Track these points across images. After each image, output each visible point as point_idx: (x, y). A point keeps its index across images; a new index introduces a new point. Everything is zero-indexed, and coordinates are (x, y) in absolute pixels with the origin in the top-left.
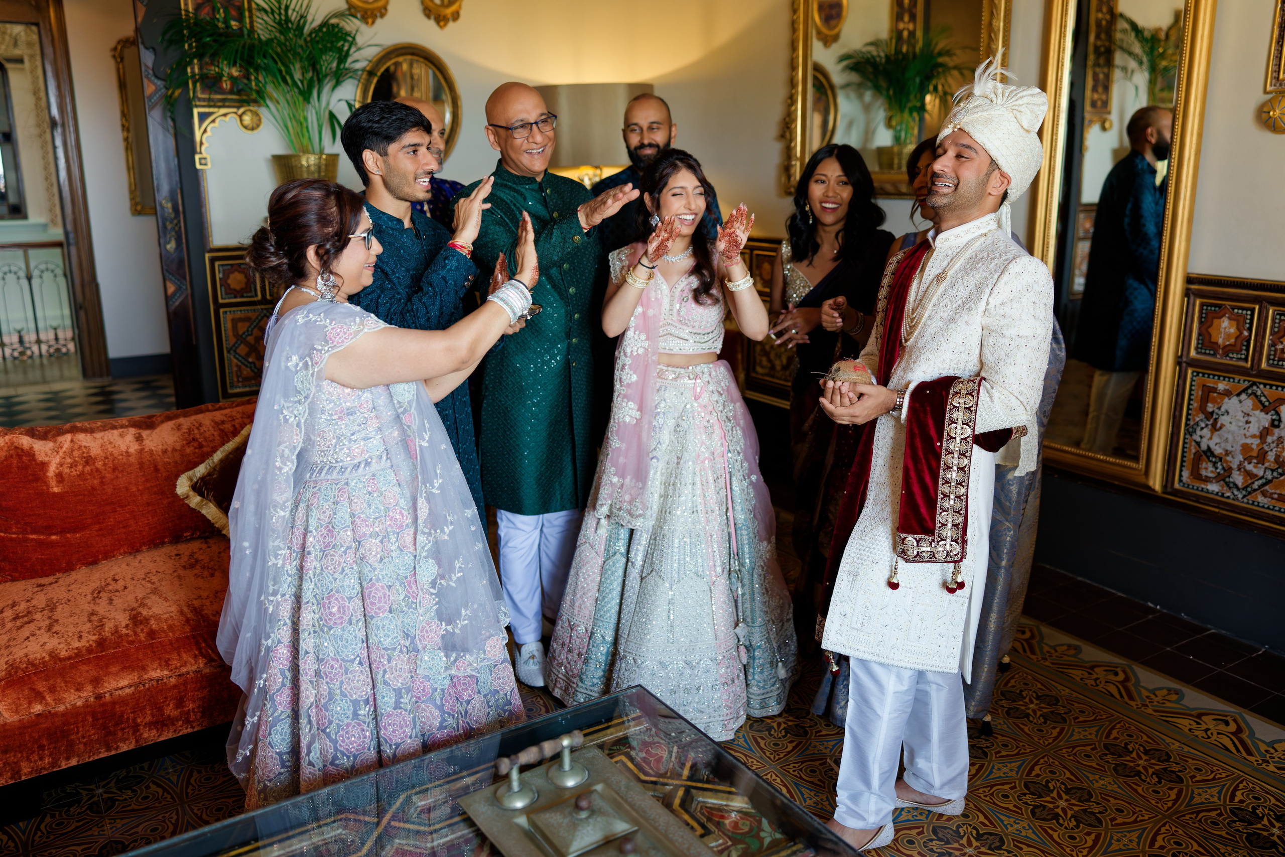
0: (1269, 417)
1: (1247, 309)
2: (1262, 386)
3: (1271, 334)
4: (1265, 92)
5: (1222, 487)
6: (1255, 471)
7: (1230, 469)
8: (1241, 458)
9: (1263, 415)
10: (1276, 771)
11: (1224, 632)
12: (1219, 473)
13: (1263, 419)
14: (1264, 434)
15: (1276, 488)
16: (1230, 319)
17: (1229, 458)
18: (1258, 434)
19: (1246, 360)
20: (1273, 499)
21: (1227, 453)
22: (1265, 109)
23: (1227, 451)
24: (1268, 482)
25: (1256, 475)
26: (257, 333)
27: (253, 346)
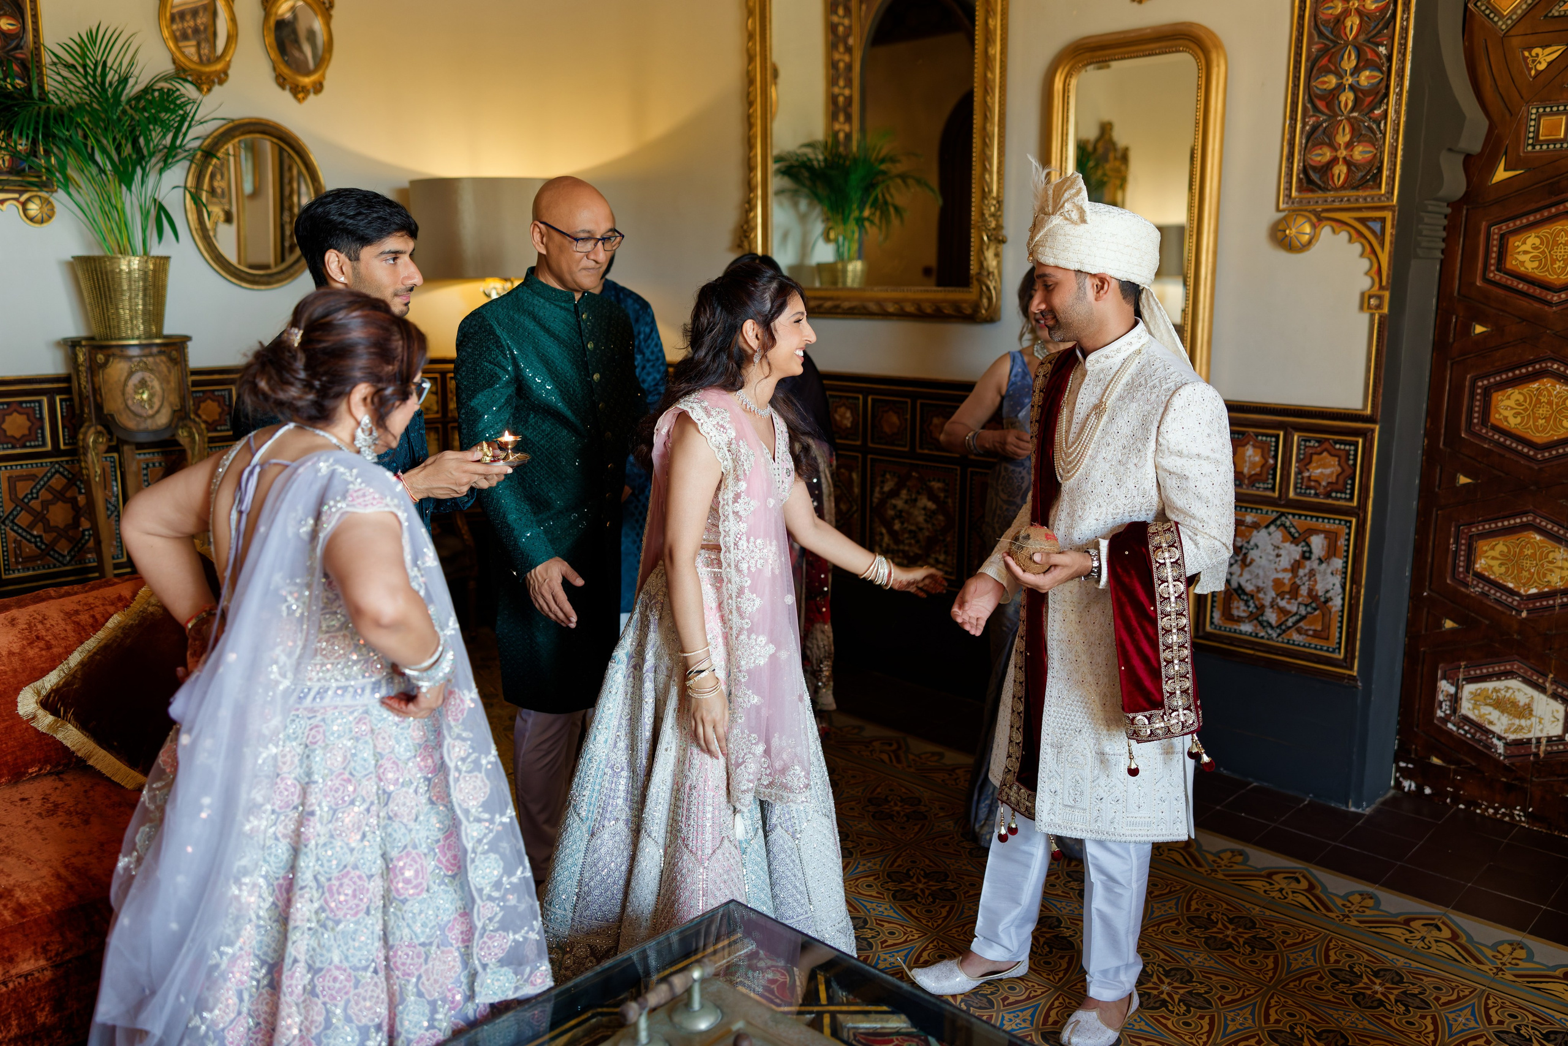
0: (1299, 549)
1: (1271, 436)
2: (1290, 517)
3: (1298, 461)
4: (1278, 210)
5: (1256, 626)
6: (1288, 607)
7: (1263, 606)
8: (1273, 594)
9: (1293, 547)
10: (1357, 924)
11: (1266, 784)
12: (1251, 612)
13: (1293, 552)
14: (1295, 567)
15: (1311, 624)
16: (1254, 446)
17: (1261, 595)
18: (1289, 567)
19: (1273, 489)
20: (1308, 635)
21: (1259, 589)
22: (1280, 227)
23: (1258, 588)
24: (1303, 618)
25: (1289, 612)
26: (44, 495)
27: (39, 513)
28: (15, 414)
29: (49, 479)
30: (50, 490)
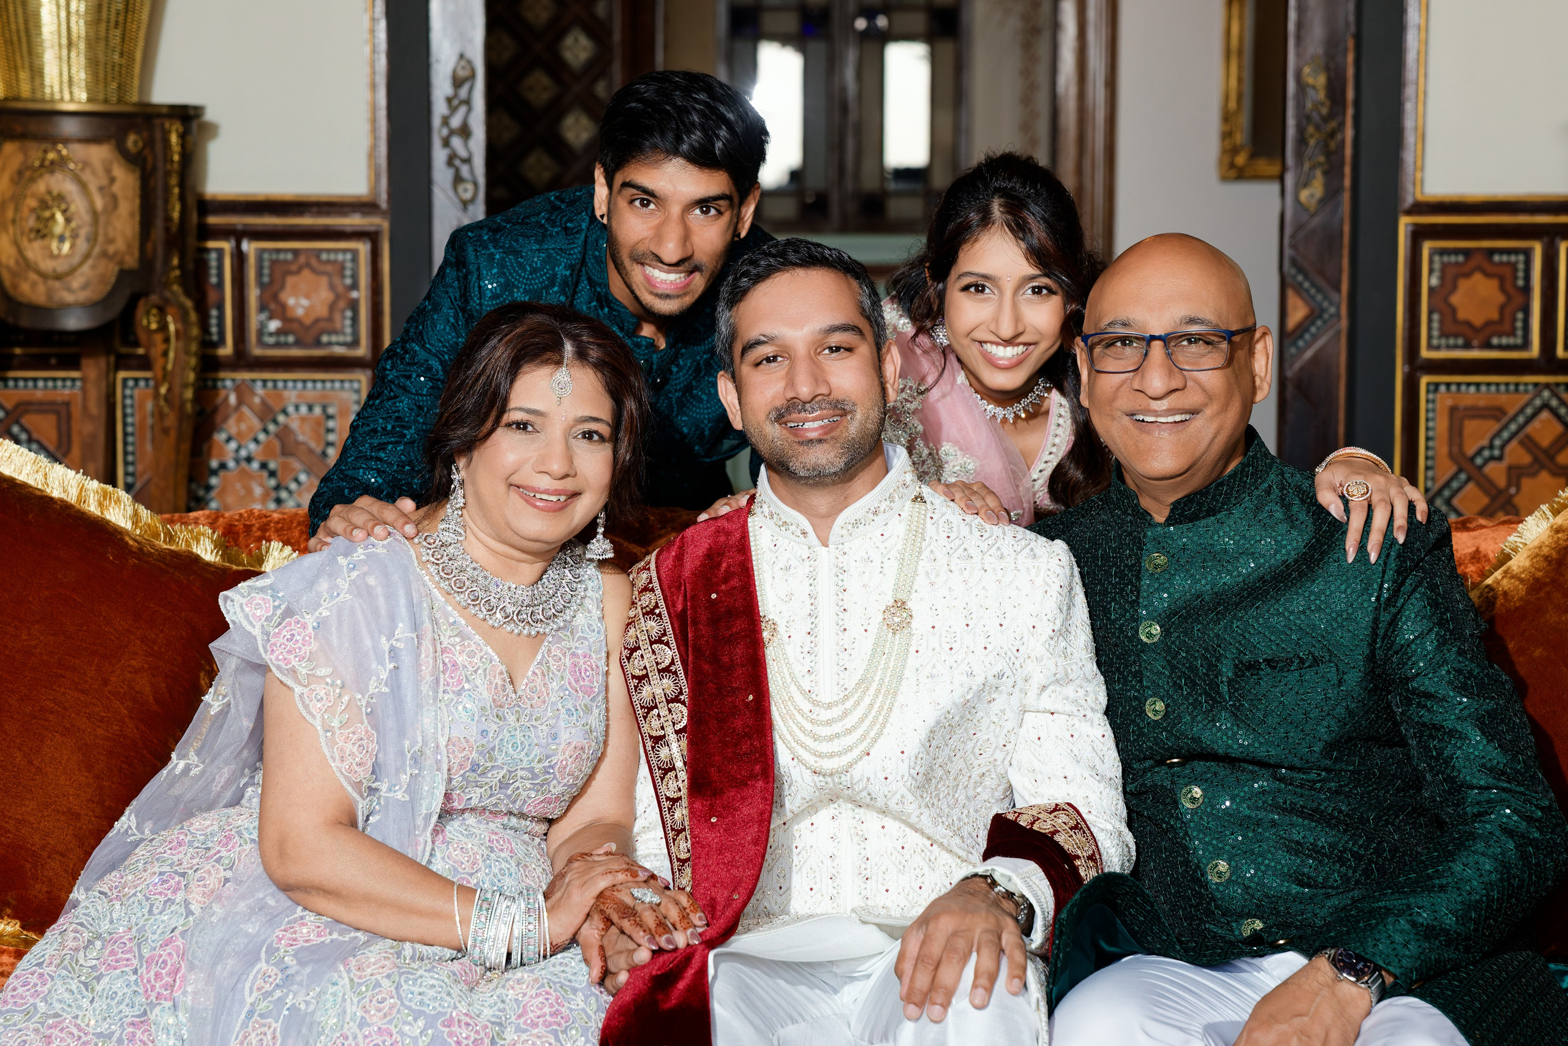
26: (1516, 454)
27: (1500, 492)
28: (1478, 277)
29: (1529, 420)
30: (1529, 443)
